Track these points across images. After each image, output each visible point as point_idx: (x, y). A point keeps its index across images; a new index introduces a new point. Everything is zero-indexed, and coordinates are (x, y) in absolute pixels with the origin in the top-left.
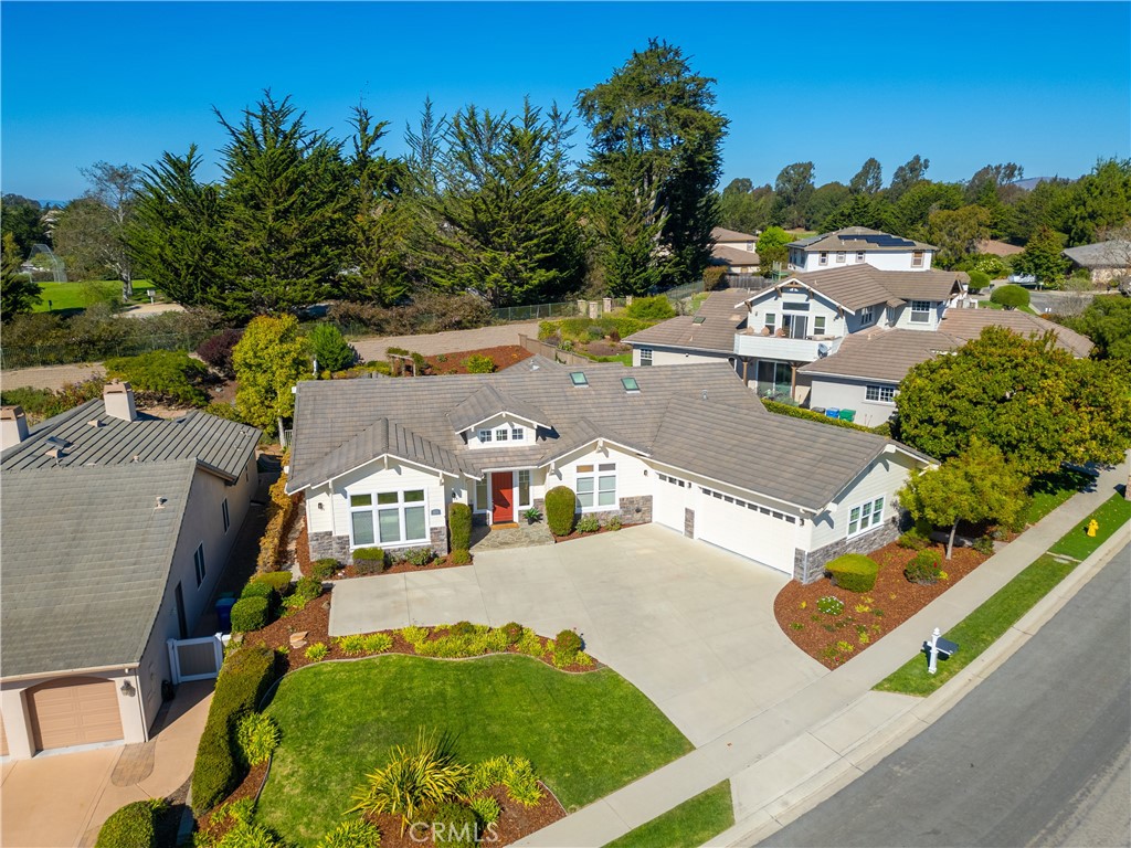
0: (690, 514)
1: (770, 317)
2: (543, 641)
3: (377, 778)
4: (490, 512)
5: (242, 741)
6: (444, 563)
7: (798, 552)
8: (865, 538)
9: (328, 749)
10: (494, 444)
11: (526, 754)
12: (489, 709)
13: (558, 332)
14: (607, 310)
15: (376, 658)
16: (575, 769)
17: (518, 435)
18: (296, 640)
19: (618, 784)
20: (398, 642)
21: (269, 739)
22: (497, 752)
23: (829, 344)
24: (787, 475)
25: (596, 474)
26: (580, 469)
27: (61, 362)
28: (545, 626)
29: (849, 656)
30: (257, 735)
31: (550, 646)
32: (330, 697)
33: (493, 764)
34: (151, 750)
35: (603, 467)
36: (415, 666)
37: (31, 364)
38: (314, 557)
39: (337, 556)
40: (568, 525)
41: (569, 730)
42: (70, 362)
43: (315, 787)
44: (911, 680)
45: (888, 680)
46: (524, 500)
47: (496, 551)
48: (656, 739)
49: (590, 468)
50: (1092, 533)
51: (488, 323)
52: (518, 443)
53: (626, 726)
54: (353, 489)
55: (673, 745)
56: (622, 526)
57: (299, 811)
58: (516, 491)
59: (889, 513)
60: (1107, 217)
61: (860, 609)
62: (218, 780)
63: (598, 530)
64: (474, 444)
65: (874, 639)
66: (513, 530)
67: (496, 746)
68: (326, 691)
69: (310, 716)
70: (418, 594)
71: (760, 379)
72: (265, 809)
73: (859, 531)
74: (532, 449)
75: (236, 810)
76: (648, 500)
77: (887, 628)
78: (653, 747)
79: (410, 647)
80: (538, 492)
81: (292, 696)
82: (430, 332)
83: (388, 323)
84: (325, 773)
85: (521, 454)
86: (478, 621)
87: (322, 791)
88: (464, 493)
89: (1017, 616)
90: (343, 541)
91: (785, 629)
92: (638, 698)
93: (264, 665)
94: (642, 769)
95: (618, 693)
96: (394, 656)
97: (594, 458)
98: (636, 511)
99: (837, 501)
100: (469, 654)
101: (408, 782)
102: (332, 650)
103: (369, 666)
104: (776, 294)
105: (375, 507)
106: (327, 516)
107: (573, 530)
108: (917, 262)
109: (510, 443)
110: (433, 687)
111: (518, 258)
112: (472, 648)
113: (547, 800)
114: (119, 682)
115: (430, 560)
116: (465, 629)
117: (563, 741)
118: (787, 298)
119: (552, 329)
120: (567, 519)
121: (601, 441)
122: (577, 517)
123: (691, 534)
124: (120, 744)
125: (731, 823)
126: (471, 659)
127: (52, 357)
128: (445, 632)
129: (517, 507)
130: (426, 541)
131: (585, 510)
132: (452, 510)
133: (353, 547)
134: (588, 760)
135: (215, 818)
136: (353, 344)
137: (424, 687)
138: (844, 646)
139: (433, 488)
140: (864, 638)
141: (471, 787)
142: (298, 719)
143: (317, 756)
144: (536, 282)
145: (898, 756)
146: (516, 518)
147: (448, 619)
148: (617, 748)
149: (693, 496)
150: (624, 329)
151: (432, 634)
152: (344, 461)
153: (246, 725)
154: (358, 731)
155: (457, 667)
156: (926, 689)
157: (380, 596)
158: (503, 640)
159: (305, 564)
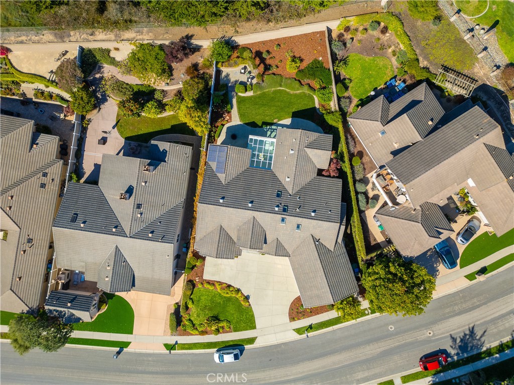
2: (243, 295)
45: (296, 329)
48: (251, 325)
53: (248, 321)
55: (254, 327)
68: (201, 295)
110: (219, 300)
125: (255, 343)
134: (239, 325)
138: (296, 318)
148: (244, 325)
156: (300, 334)
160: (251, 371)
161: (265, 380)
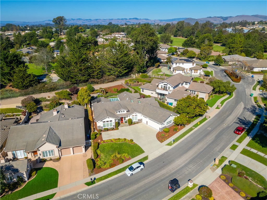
0: (147, 122)
1: (162, 86)
2: (128, 140)
3: (112, 156)
4: (120, 122)
5: (97, 153)
6: (115, 130)
7: (160, 128)
8: (169, 125)
9: (106, 153)
10: (121, 113)
11: (127, 153)
12: (123, 148)
13: (128, 82)
14: (137, 76)
15: (109, 143)
16: (132, 155)
17: (124, 111)
18: (99, 141)
19: (137, 156)
20: (111, 141)
21: (100, 152)
22: (124, 153)
23: (170, 92)
24: (159, 118)
25: (135, 116)
26: (132, 116)
27: (46, 92)
28: (129, 138)
29: (164, 141)
30: (98, 152)
31: (129, 141)
32: (105, 147)
33: (124, 154)
34: (86, 153)
35: (135, 115)
36: (114, 144)
37: (42, 93)
38: (98, 129)
39: (101, 129)
40: (131, 124)
41: (132, 151)
42: (48, 92)
43: (106, 157)
44: (169, 144)
45: (167, 144)
46: (125, 120)
47: (121, 128)
48: (141, 151)
49: (134, 116)
50: (199, 124)
51: (116, 80)
52: (124, 113)
53: (138, 150)
54: (103, 121)
55: (143, 152)
56: (138, 123)
57: (105, 159)
58: (124, 119)
59: (172, 122)
60: (236, 48)
61: (166, 135)
62: (96, 157)
63: (135, 124)
64: (118, 113)
65: (167, 139)
66: (123, 124)
67: (124, 152)
68: (104, 147)
69: (103, 150)
70: (112, 134)
71: (160, 95)
72: (101, 159)
73: (168, 125)
74: (126, 113)
75: (98, 159)
76: (142, 119)
77: (169, 138)
78: (141, 152)
79: (113, 141)
80: (127, 119)
81: (101, 147)
82: (106, 83)
83: (99, 82)
84: (107, 155)
85: (124, 114)
86: (121, 138)
87: (107, 157)
88: (117, 120)
89: (184, 136)
90: (102, 127)
91: (157, 138)
92: (139, 147)
93: (97, 144)
94: (140, 154)
95: (137, 146)
96: (111, 142)
97: (134, 114)
98: (140, 121)
99: (164, 122)
100: (120, 142)
101: (115, 156)
102: (104, 142)
103: (109, 144)
104: (163, 83)
105: (106, 123)
106: (100, 124)
107: (132, 124)
108: (193, 65)
109: (123, 113)
110: (116, 146)
111: (121, 69)
112: (120, 141)
113: (129, 158)
114: (82, 146)
115: (113, 129)
116: (119, 139)
117: (131, 152)
118: (164, 83)
119: (127, 81)
120: (131, 123)
121: (135, 112)
122: (132, 122)
123: (147, 124)
124: (82, 153)
125: (148, 159)
126: (120, 143)
127: (45, 91)
128: (117, 139)
129: (124, 121)
130: (112, 127)
131: (133, 121)
132: (116, 123)
133: (103, 128)
134: (134, 154)
135: (96, 160)
136: (93, 86)
137: (115, 146)
138: (163, 140)
139: (113, 120)
140: (166, 139)
141: (122, 157)
142: (102, 150)
143: (105, 154)
144: (124, 73)
145: (166, 152)
146: (124, 122)
147: (117, 138)
148: (137, 152)
149: (147, 119)
150: (140, 81)
151: (115, 140)
152: (102, 117)
153: (97, 151)
154: (109, 151)
155: (119, 144)
156: (171, 145)
157: (108, 134)
158: (124, 140)
159: (97, 130)
160: (156, 172)
161: (168, 173)
